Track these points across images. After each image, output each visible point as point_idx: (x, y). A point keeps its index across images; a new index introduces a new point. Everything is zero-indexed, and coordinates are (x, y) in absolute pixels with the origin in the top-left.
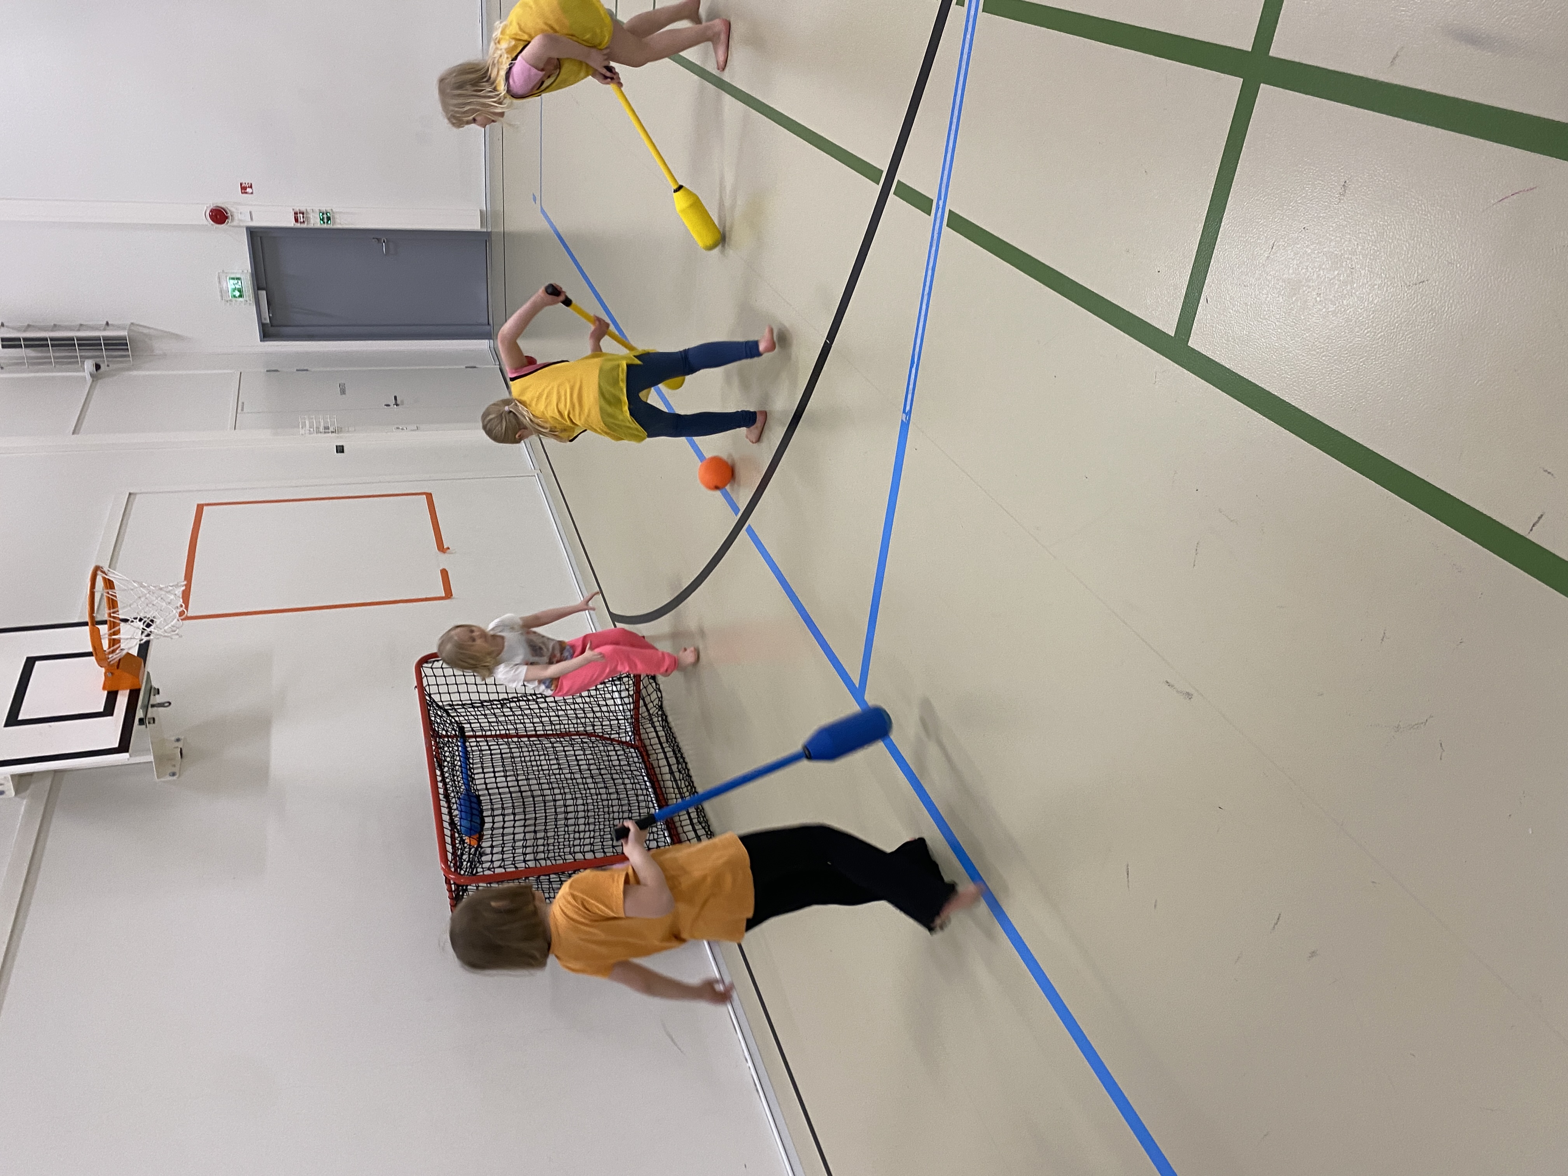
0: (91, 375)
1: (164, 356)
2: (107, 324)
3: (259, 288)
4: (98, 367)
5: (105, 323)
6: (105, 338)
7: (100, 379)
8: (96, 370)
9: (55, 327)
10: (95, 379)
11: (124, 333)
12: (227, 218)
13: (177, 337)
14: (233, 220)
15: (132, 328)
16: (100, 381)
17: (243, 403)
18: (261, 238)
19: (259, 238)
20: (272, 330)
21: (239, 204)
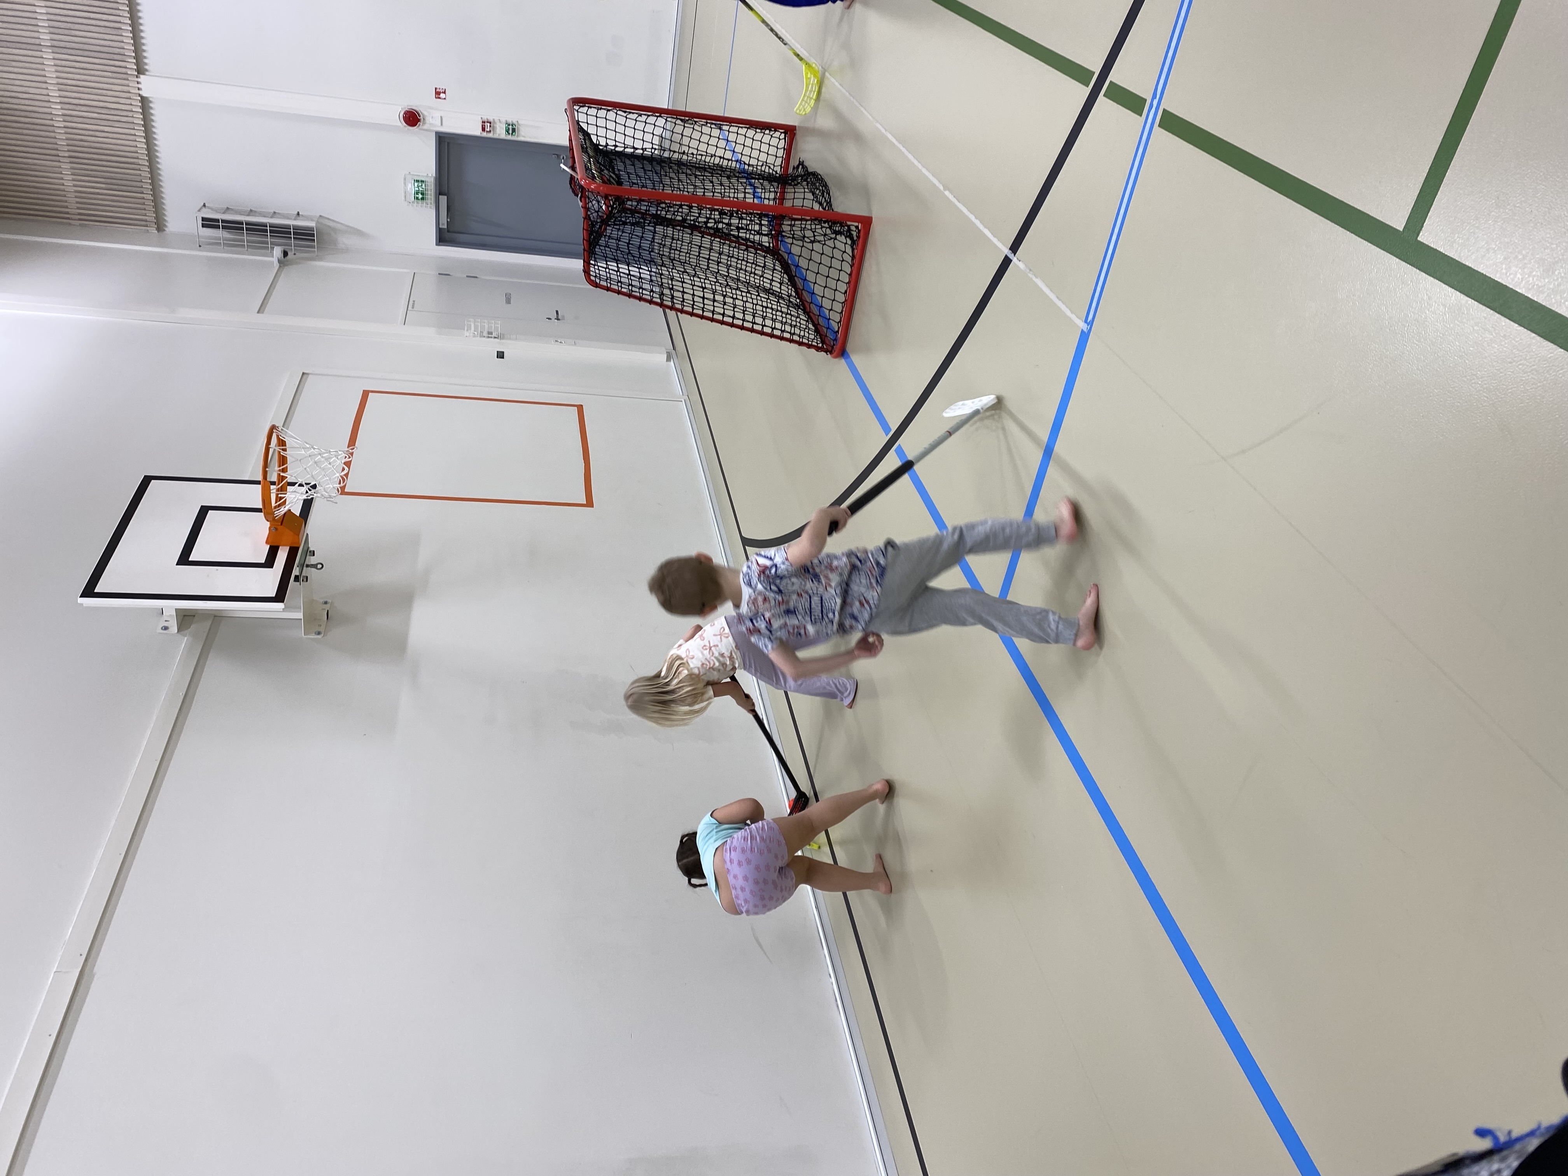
0: (279, 261)
1: (346, 250)
2: (298, 212)
3: (440, 194)
4: (285, 254)
5: (296, 213)
6: (295, 228)
7: (287, 265)
8: (284, 257)
9: (251, 212)
10: (282, 265)
11: (312, 224)
12: (419, 120)
13: (359, 233)
14: (424, 123)
15: (321, 220)
16: (286, 267)
17: (414, 301)
18: (448, 143)
19: (446, 144)
20: (447, 235)
21: (432, 108)
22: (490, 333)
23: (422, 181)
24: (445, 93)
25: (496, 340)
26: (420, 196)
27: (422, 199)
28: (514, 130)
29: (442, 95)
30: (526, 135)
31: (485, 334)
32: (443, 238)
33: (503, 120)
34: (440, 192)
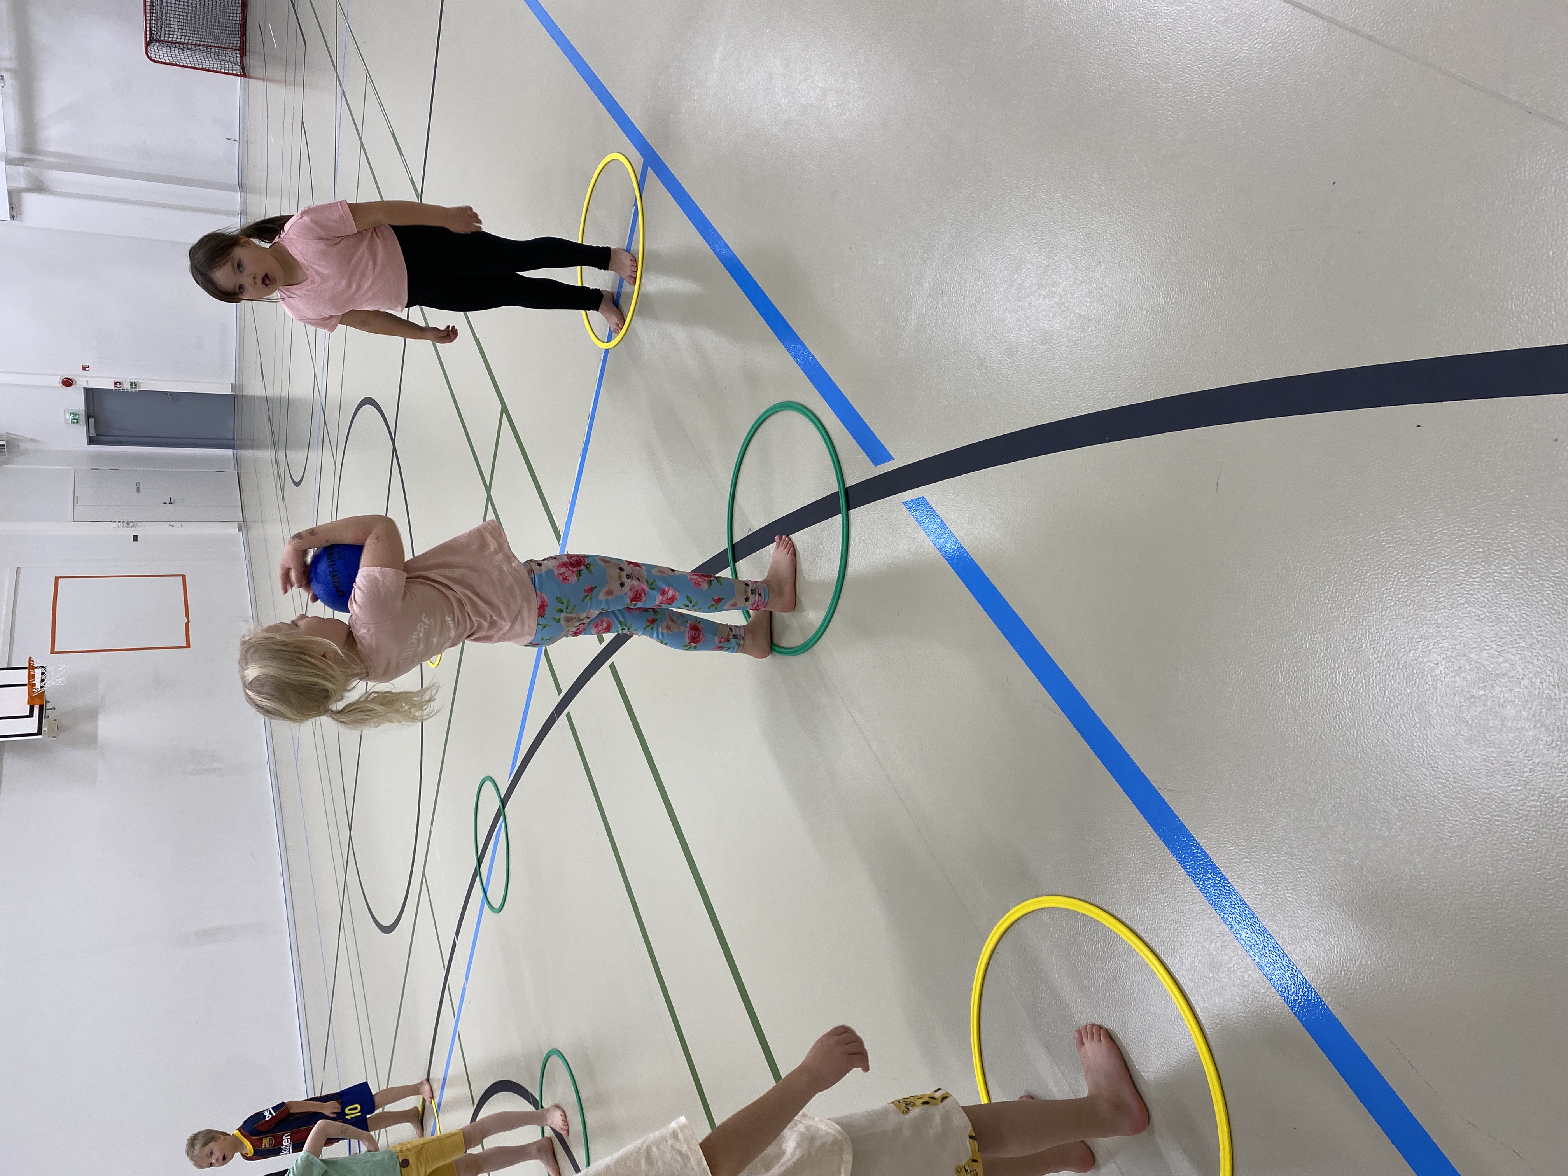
1: (26, 453)
12: (72, 383)
13: (34, 441)
14: (76, 384)
15: (8, 435)
17: (77, 497)
19: (91, 393)
20: (95, 439)
21: (81, 375)
22: (128, 523)
23: (76, 414)
24: (88, 367)
25: (132, 528)
26: (75, 421)
27: (77, 422)
28: (135, 385)
29: (87, 369)
30: (144, 387)
31: (125, 524)
32: (91, 441)
33: (129, 381)
34: (89, 416)
